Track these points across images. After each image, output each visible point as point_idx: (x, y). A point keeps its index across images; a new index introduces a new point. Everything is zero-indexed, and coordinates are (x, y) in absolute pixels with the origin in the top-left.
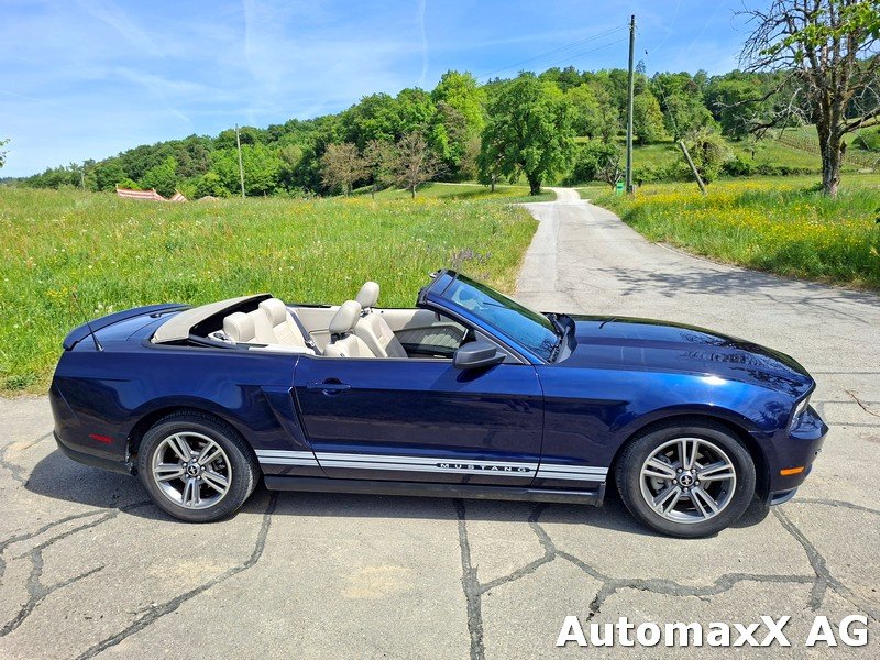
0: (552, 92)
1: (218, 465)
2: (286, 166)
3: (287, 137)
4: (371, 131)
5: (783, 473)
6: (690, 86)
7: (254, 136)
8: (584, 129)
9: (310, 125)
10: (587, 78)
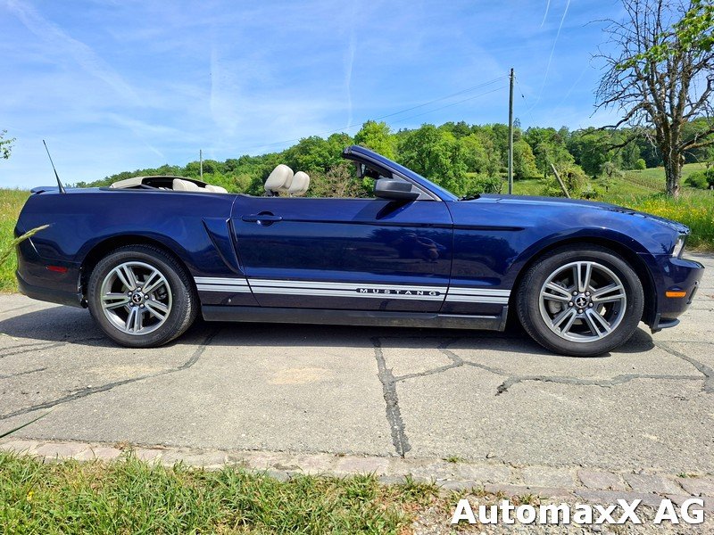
0: (449, 138)
1: (160, 295)
2: (238, 189)
3: (240, 169)
4: (307, 164)
5: (669, 294)
6: (555, 138)
7: (214, 167)
8: (474, 167)
9: (258, 159)
10: (475, 130)
